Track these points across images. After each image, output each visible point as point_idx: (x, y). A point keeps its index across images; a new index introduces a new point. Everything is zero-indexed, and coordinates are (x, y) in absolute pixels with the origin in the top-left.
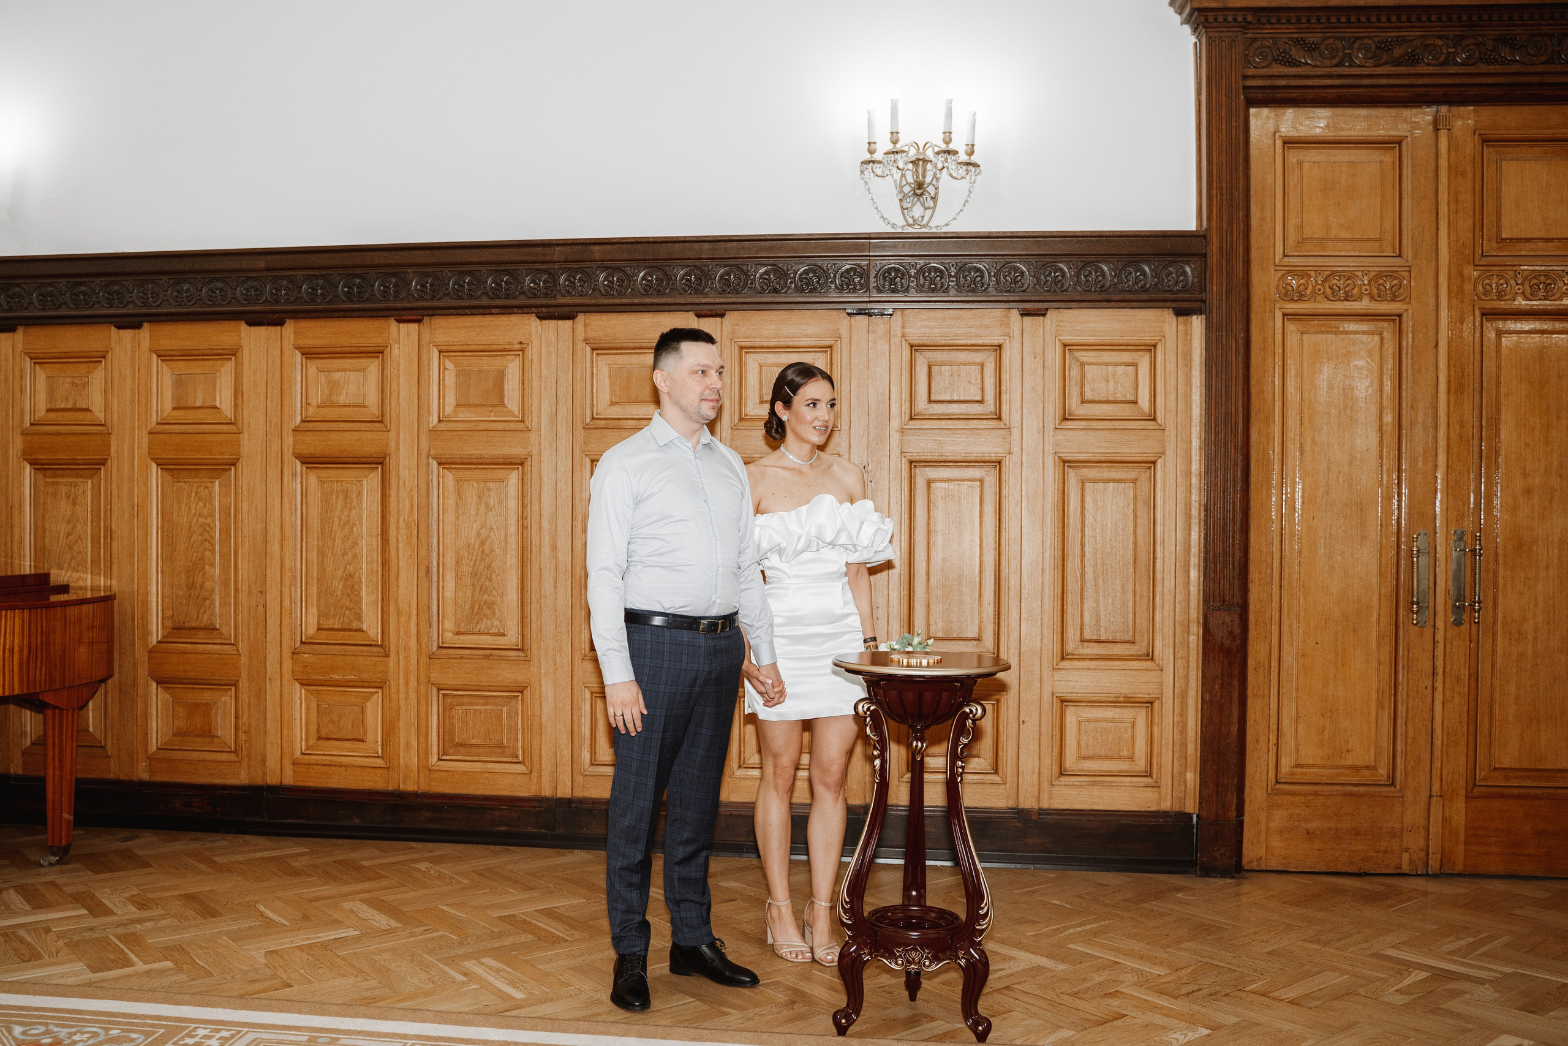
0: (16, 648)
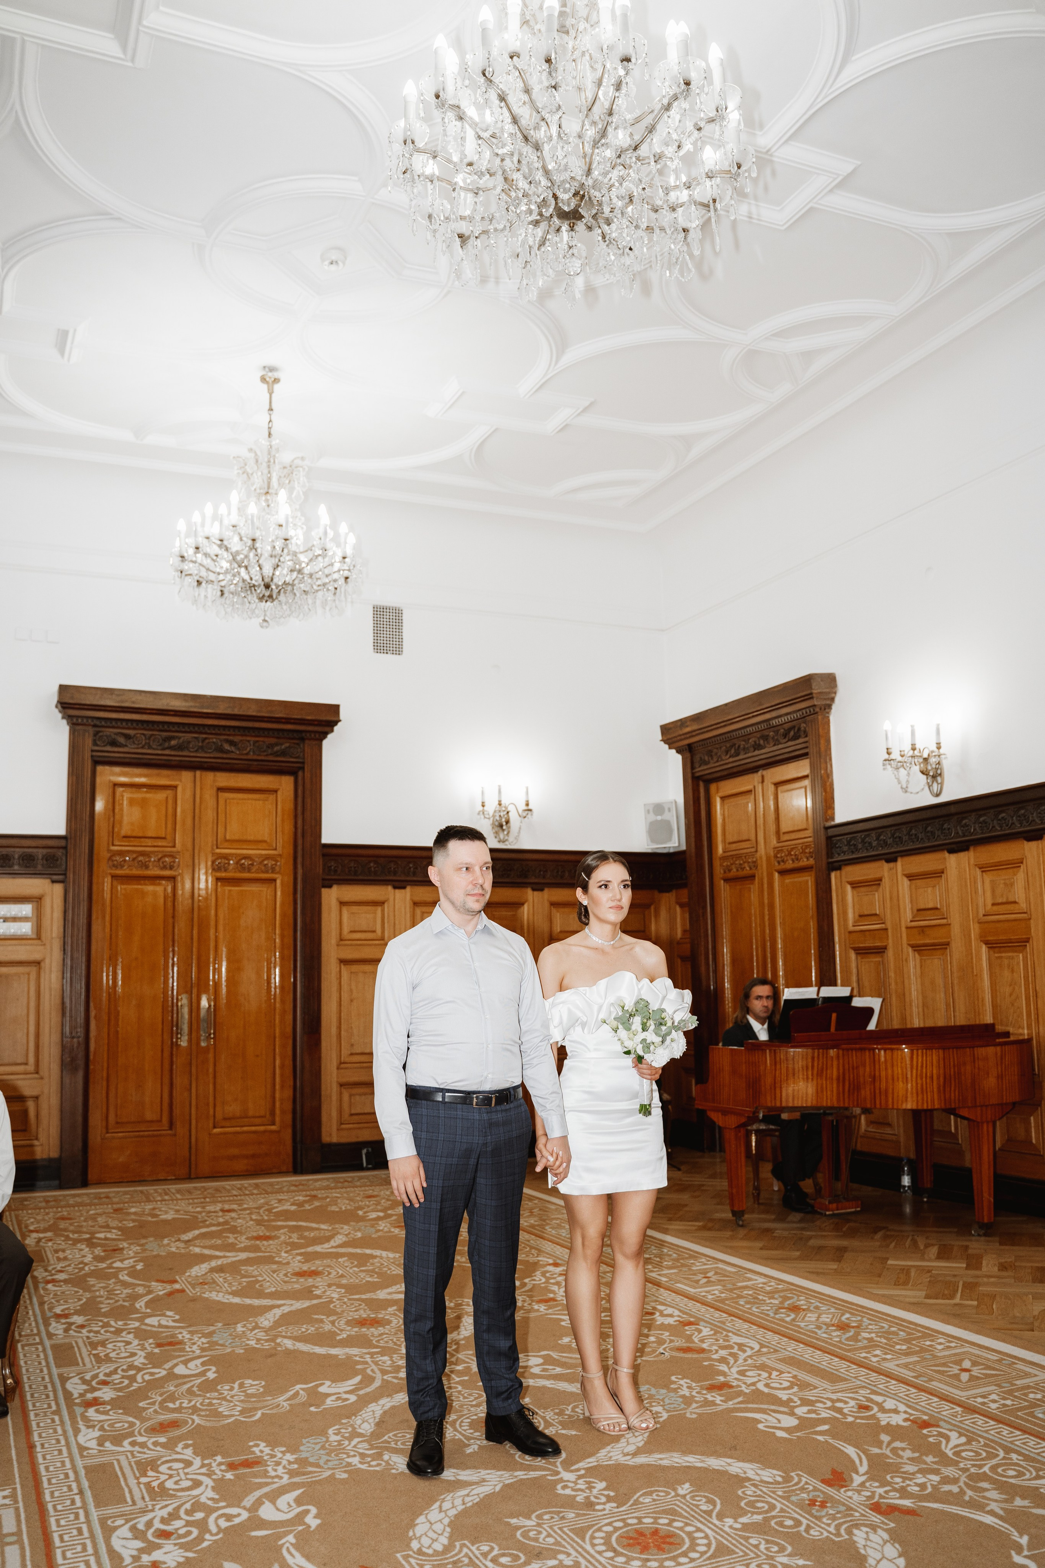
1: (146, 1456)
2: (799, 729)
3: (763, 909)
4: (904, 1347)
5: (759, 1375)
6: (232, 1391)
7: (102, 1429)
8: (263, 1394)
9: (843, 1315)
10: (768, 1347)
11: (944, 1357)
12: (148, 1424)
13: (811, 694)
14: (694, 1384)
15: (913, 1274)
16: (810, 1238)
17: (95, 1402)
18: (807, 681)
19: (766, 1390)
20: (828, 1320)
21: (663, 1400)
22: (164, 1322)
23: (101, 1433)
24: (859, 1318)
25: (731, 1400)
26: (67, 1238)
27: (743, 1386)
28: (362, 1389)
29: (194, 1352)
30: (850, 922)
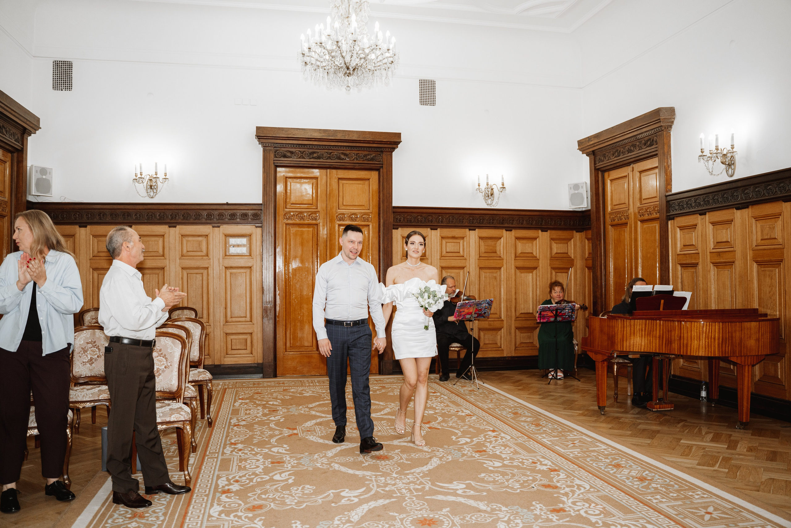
0: (717, 338)
1: (238, 523)
2: (653, 140)
3: (632, 241)
4: (675, 495)
5: (584, 505)
6: (297, 491)
7: (224, 507)
8: (311, 494)
9: (644, 471)
10: (595, 488)
11: (698, 503)
12: (247, 506)
13: (660, 119)
14: (544, 508)
15: (693, 450)
16: (640, 424)
17: (228, 491)
18: (657, 112)
19: (584, 515)
20: (635, 474)
21: (523, 516)
22: (280, 451)
23: (223, 508)
24: (653, 474)
25: (562, 519)
26: (255, 403)
27: (572, 511)
28: (363, 495)
29: (287, 468)
30: (679, 249)
